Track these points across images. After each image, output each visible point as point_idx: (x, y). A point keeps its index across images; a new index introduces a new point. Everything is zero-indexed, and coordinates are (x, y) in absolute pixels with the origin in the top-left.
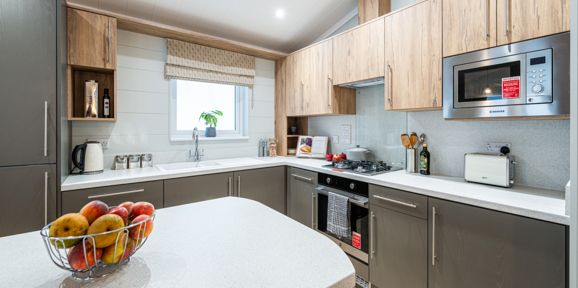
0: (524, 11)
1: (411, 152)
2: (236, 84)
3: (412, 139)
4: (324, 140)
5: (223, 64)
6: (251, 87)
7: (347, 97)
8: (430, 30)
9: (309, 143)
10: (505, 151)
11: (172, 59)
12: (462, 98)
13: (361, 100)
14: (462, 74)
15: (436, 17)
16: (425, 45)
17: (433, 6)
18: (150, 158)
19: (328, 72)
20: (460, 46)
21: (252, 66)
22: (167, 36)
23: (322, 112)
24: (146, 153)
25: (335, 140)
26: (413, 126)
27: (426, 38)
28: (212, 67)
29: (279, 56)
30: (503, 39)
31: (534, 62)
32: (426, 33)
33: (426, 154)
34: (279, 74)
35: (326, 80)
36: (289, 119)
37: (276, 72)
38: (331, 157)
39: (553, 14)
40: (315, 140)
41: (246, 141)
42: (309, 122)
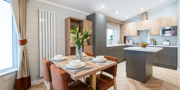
0: (172, 22)
1: (152, 42)
2: (113, 29)
6: (117, 30)
9: (129, 41)
10: (168, 41)
11: (108, 25)
12: (163, 33)
13: (140, 33)
14: (163, 30)
20: (163, 26)
21: (117, 26)
23: (134, 35)
25: (134, 41)
27: (157, 24)
28: (112, 26)
29: (122, 25)
30: (169, 26)
31: (173, 29)
34: (121, 27)
35: (135, 29)
36: (124, 37)
37: (120, 27)
38: (135, 44)
39: (175, 23)
40: (130, 41)
41: (116, 41)
42: (127, 37)
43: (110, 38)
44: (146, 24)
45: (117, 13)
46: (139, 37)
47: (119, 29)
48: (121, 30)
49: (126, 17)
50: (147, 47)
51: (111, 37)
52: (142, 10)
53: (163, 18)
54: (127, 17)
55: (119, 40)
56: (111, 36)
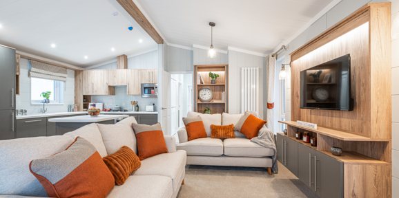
0: (154, 78)
1: (134, 106)
3: (134, 103)
4: (101, 104)
5: (54, 71)
6: (65, 82)
7: (112, 90)
9: (94, 105)
10: (153, 104)
11: (33, 69)
13: (117, 90)
15: (140, 74)
16: (137, 80)
17: (139, 71)
18: (26, 111)
19: (106, 81)
21: (66, 73)
22: (29, 59)
23: (103, 94)
24: (24, 109)
25: (106, 104)
26: (134, 99)
28: (47, 72)
29: (79, 71)
30: (152, 83)
31: (156, 88)
33: (138, 106)
35: (105, 83)
36: (84, 96)
37: (76, 76)
38: (106, 110)
40: (97, 104)
41: (62, 105)
42: (92, 97)
44: (122, 76)
45: (53, 46)
46: (113, 97)
48: (78, 82)
49: (85, 59)
50: (99, 115)
52: (114, 51)
53: (145, 70)
54: (86, 57)
56: (46, 95)
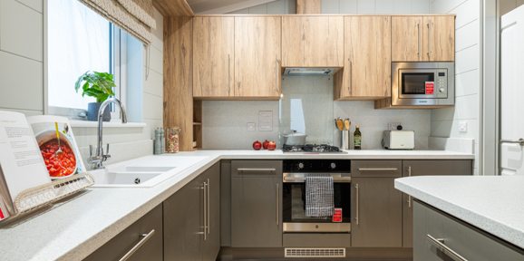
8: (382, 39)
10: (399, 127)
12: (404, 92)
14: (403, 75)
15: (387, 30)
16: (379, 49)
17: (385, 22)
20: (402, 56)
21: (151, 13)
27: (380, 44)
29: (179, 17)
30: (426, 59)
31: (440, 74)
32: (380, 40)
34: (175, 37)
35: (271, 59)
36: (195, 100)
39: (448, 50)
43: (87, 101)
47: (157, 43)
48: (176, 54)
51: (92, 92)
53: (405, 20)
55: (161, 125)
56: (98, 87)
